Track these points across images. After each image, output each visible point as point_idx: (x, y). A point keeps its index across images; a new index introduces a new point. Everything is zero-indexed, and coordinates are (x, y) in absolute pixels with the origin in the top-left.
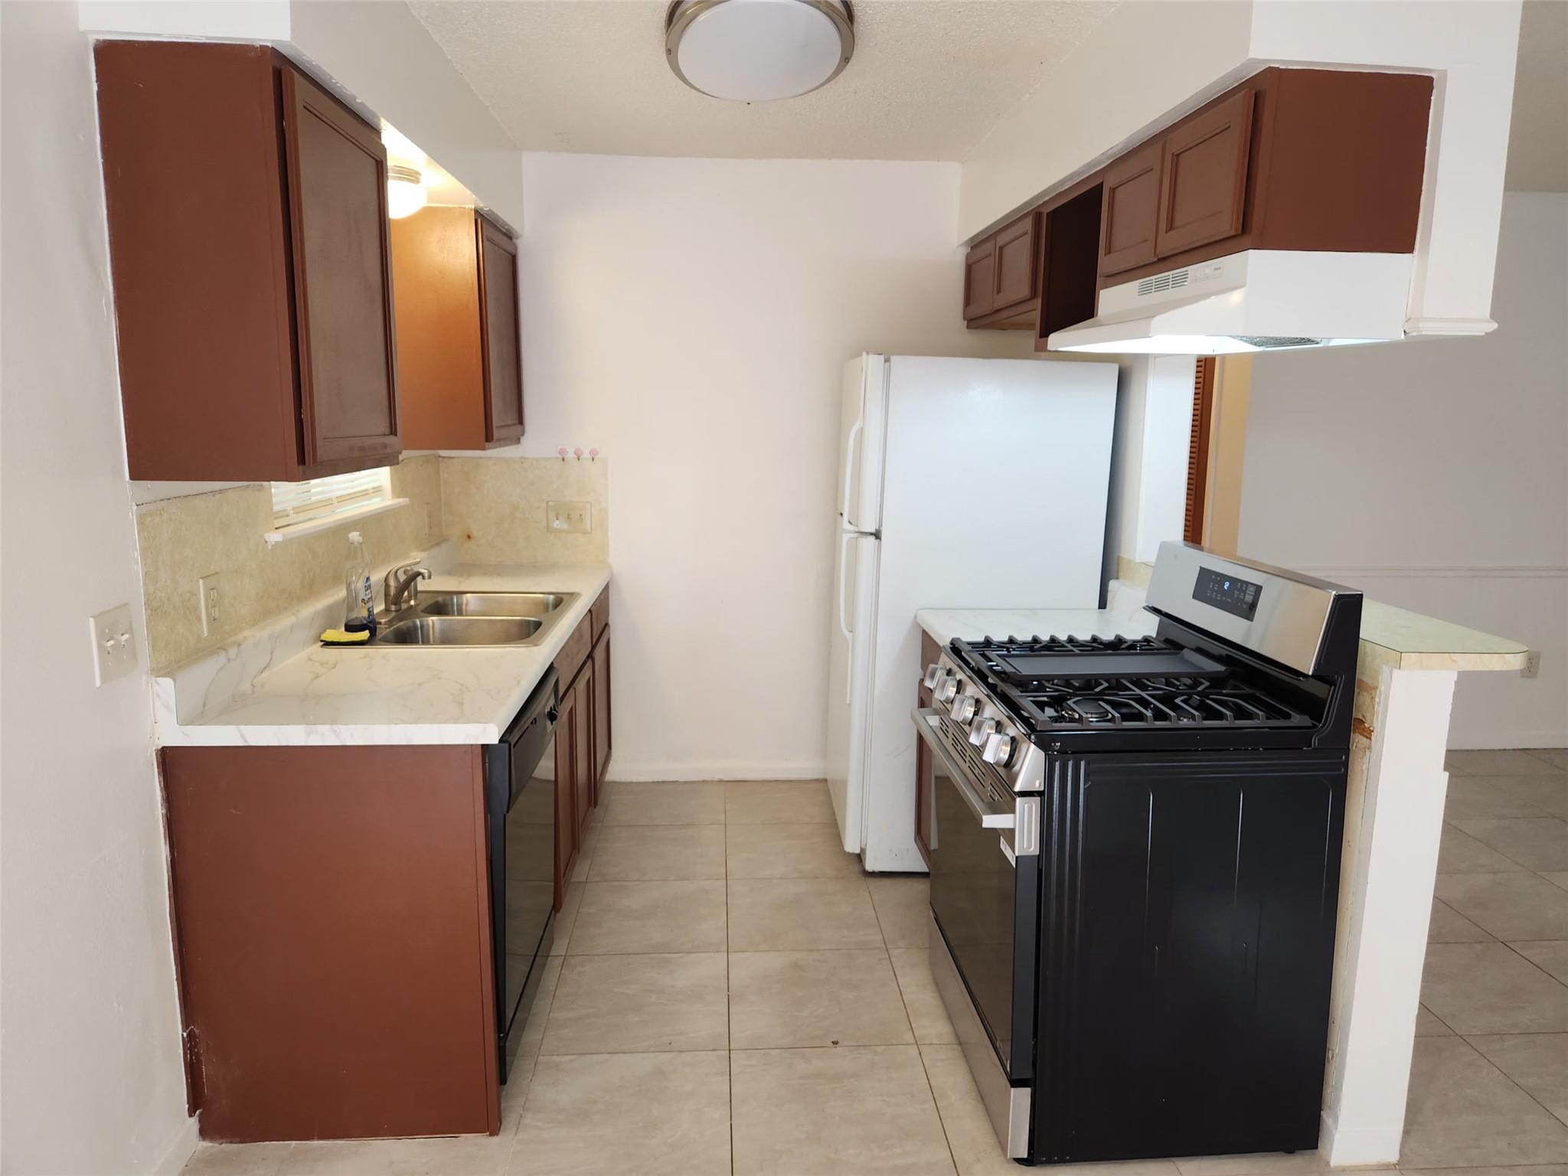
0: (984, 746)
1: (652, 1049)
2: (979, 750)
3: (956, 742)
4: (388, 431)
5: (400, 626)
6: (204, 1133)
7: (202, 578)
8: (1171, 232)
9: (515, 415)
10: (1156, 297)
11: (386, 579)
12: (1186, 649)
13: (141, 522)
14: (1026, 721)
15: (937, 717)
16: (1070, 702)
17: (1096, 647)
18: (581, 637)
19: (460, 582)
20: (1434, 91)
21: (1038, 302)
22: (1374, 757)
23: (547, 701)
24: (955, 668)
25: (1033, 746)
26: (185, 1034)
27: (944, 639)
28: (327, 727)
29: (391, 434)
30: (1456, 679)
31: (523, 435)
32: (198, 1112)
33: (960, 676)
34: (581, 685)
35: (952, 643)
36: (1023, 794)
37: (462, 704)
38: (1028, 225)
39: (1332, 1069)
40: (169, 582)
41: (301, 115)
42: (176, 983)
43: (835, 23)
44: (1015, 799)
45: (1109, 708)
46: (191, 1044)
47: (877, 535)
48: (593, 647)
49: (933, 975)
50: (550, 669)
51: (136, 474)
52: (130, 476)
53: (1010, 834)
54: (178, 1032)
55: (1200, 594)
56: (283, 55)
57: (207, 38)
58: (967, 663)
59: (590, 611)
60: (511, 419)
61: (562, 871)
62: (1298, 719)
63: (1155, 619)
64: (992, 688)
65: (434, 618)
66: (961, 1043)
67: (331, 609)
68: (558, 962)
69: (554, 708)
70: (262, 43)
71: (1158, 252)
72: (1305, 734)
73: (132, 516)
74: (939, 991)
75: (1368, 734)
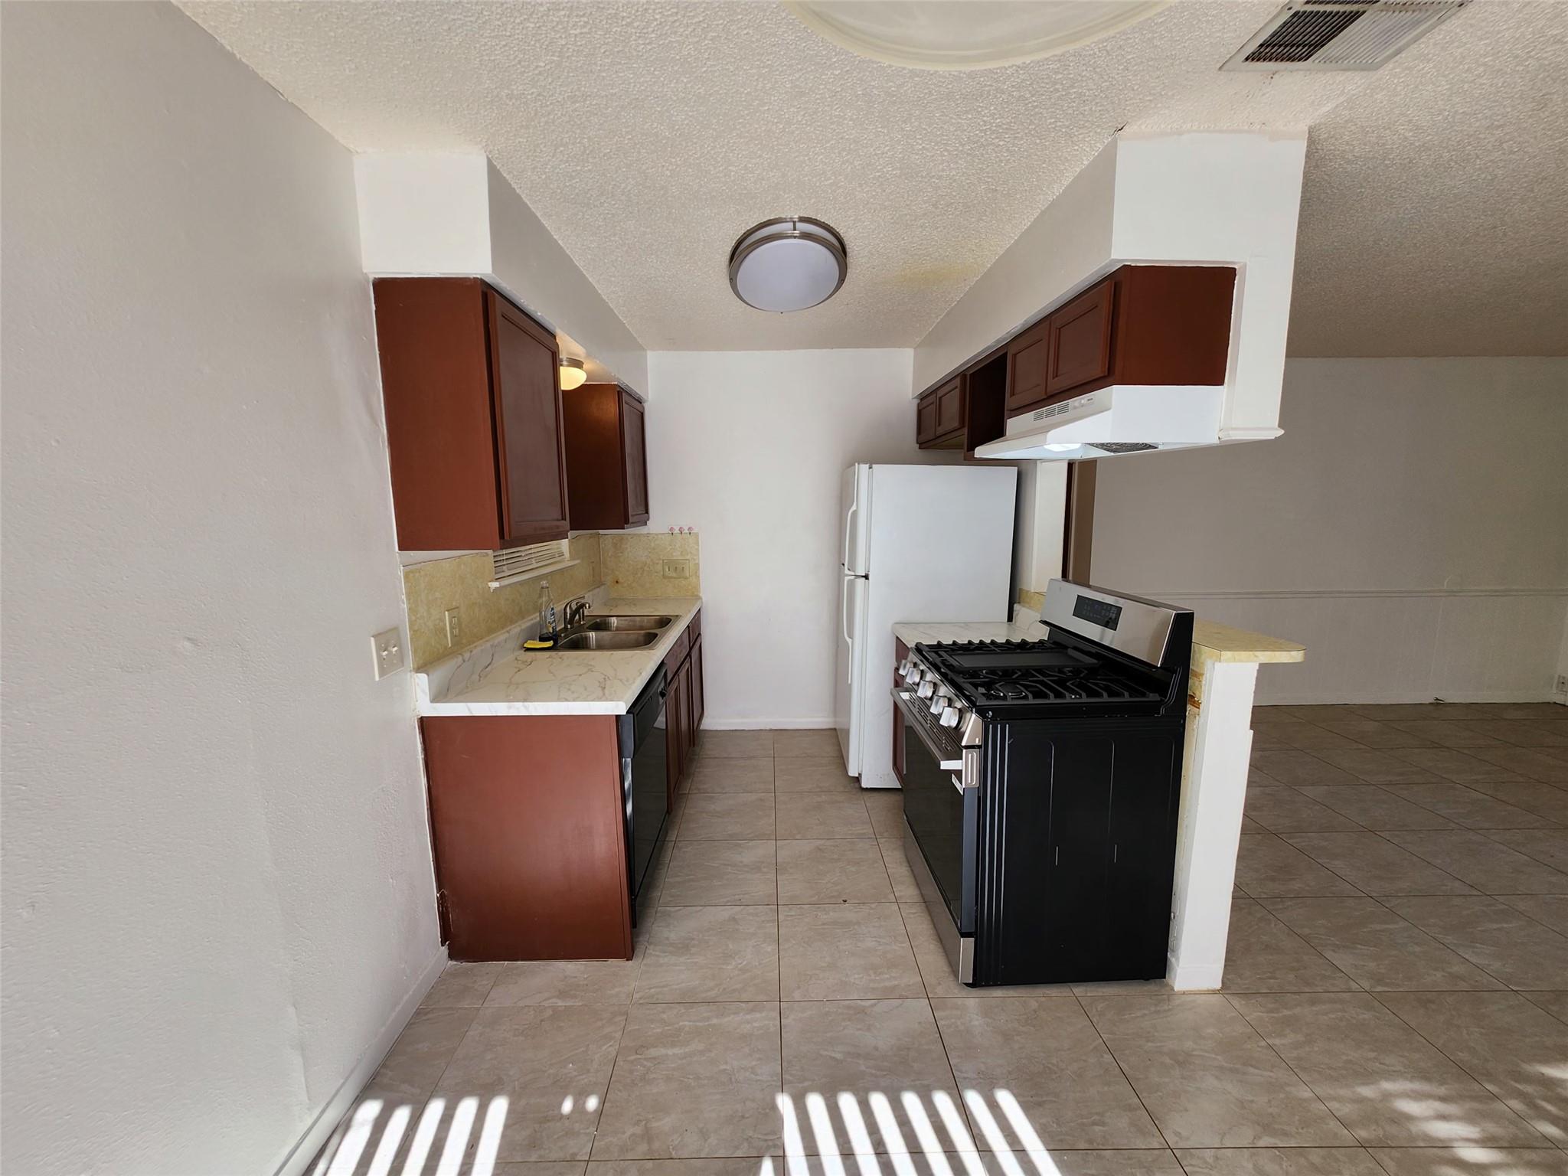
0: (940, 715)
1: (729, 904)
2: (938, 717)
3: (920, 710)
4: (560, 518)
5: (572, 639)
6: (452, 956)
7: (448, 611)
8: (1056, 379)
9: (643, 508)
10: (1045, 421)
11: (565, 609)
12: (1069, 649)
13: (406, 576)
14: (968, 698)
15: (908, 693)
16: (997, 686)
17: (1009, 647)
18: (682, 643)
19: (611, 610)
20: (1237, 277)
21: (966, 430)
22: (1202, 720)
23: (660, 684)
24: (919, 662)
25: (974, 716)
26: (438, 895)
27: (911, 645)
28: (521, 703)
29: (563, 519)
30: (1257, 668)
31: (648, 520)
32: (447, 943)
33: (922, 667)
34: (683, 674)
35: (916, 646)
36: (967, 747)
37: (605, 688)
38: (958, 381)
39: (1174, 925)
40: (425, 614)
41: (500, 321)
42: (432, 863)
43: (834, 255)
44: (962, 751)
45: (1022, 689)
46: (442, 900)
47: (866, 577)
48: (691, 649)
49: (906, 856)
50: (662, 663)
51: (404, 546)
52: (399, 546)
53: (958, 773)
54: (435, 894)
55: (1077, 613)
56: (486, 283)
57: (441, 274)
58: (927, 659)
59: (688, 626)
60: (642, 509)
61: (672, 791)
62: (1153, 697)
63: (1047, 629)
64: (944, 675)
65: (594, 633)
66: (926, 902)
67: (531, 628)
68: (671, 844)
69: (663, 689)
70: (475, 276)
71: (1048, 390)
72: (1155, 707)
73: (401, 573)
74: (910, 867)
75: (1197, 705)
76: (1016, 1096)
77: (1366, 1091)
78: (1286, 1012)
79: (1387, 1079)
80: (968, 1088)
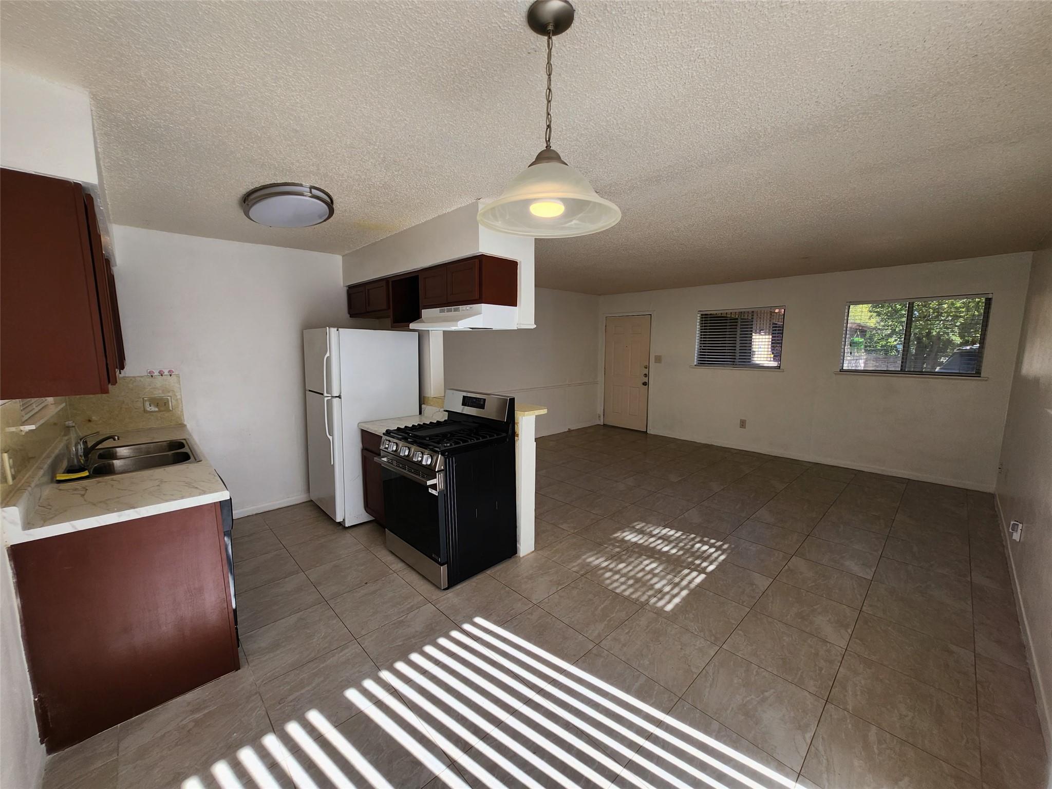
0: (422, 460)
1: (292, 614)
3: (398, 464)
6: (50, 750)
8: (452, 296)
10: (446, 314)
14: (431, 449)
15: (385, 458)
20: (518, 265)
21: (391, 310)
22: (520, 441)
24: (391, 439)
25: (440, 456)
26: (36, 700)
30: (535, 417)
31: (125, 365)
32: (47, 740)
33: (395, 441)
35: (386, 431)
36: (438, 471)
38: (384, 282)
42: (28, 673)
44: (436, 474)
46: (39, 704)
47: (339, 397)
53: (434, 486)
54: (32, 699)
55: (464, 404)
63: (446, 414)
64: (410, 442)
66: (410, 566)
71: (448, 300)
72: (505, 439)
75: (518, 435)
76: (481, 617)
77: (579, 561)
78: (555, 549)
79: (583, 555)
80: (462, 624)
